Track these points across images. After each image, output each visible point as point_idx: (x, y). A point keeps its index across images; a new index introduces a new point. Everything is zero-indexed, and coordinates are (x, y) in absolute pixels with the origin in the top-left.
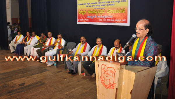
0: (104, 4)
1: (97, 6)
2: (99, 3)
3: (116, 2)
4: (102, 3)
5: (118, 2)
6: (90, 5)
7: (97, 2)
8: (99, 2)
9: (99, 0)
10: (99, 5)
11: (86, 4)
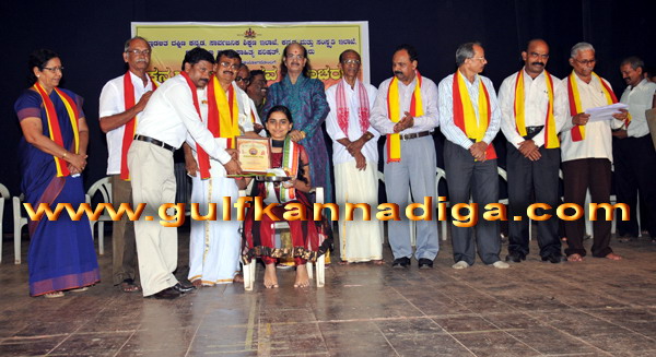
0: (273, 47)
2: (250, 44)
3: (319, 42)
4: (263, 43)
5: (325, 45)
7: (242, 39)
8: (247, 40)
9: (250, 34)
10: (252, 53)
11: (187, 43)
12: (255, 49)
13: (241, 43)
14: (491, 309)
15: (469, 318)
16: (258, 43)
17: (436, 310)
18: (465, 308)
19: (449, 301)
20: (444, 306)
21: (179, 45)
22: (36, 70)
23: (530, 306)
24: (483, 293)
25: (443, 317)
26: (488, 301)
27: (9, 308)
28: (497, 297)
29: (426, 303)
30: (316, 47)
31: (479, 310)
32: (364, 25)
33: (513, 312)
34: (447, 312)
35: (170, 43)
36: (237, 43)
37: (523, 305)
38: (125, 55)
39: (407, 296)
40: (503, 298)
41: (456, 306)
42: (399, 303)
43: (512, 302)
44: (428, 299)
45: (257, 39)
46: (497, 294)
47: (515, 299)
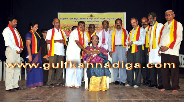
0: (98, 20)
1: (88, 21)
2: (91, 19)
3: (111, 19)
4: (95, 19)
5: (113, 19)
6: (78, 20)
7: (89, 18)
8: (90, 18)
9: (91, 16)
10: (92, 22)
11: (73, 19)
12: (93, 20)
13: (89, 19)
14: (169, 98)
15: (163, 100)
16: (94, 19)
17: (152, 97)
18: (160, 97)
19: (155, 95)
20: (154, 96)
21: (71, 19)
22: (31, 27)
23: (181, 98)
24: (165, 93)
25: (154, 99)
26: (167, 95)
27: (27, 92)
28: (170, 95)
29: (148, 95)
30: (110, 20)
31: (165, 98)
32: (125, 14)
33: (176, 99)
34: (155, 98)
35: (68, 19)
36: (88, 19)
37: (179, 97)
38: (53, 23)
39: (142, 93)
40: (172, 95)
41: (157, 96)
42: (140, 95)
43: (175, 96)
44: (148, 94)
45: (93, 18)
46: (169, 93)
47: (176, 95)
